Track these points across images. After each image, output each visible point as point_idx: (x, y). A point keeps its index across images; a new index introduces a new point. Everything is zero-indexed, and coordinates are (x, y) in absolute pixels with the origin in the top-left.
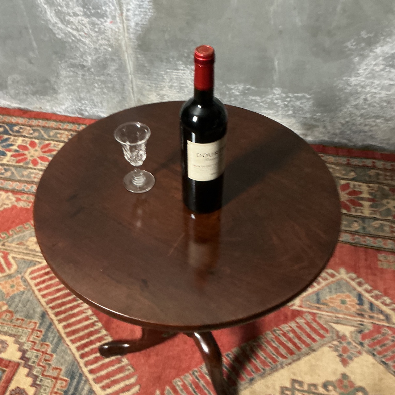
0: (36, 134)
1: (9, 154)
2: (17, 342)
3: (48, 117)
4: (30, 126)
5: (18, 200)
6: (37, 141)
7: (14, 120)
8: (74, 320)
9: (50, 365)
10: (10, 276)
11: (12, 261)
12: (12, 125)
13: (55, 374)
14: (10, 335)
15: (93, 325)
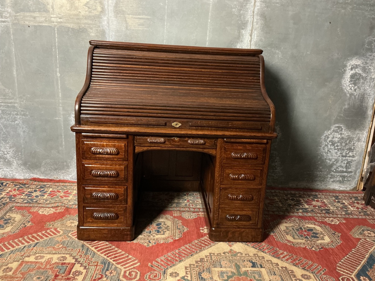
0: (60, 188)
1: (46, 195)
2: (71, 255)
3: (65, 181)
4: (55, 185)
5: (56, 210)
6: (60, 190)
7: (45, 184)
8: (100, 245)
9: (92, 262)
10: (60, 236)
11: (60, 230)
12: (45, 185)
13: (96, 264)
14: (67, 254)
15: (110, 247)
